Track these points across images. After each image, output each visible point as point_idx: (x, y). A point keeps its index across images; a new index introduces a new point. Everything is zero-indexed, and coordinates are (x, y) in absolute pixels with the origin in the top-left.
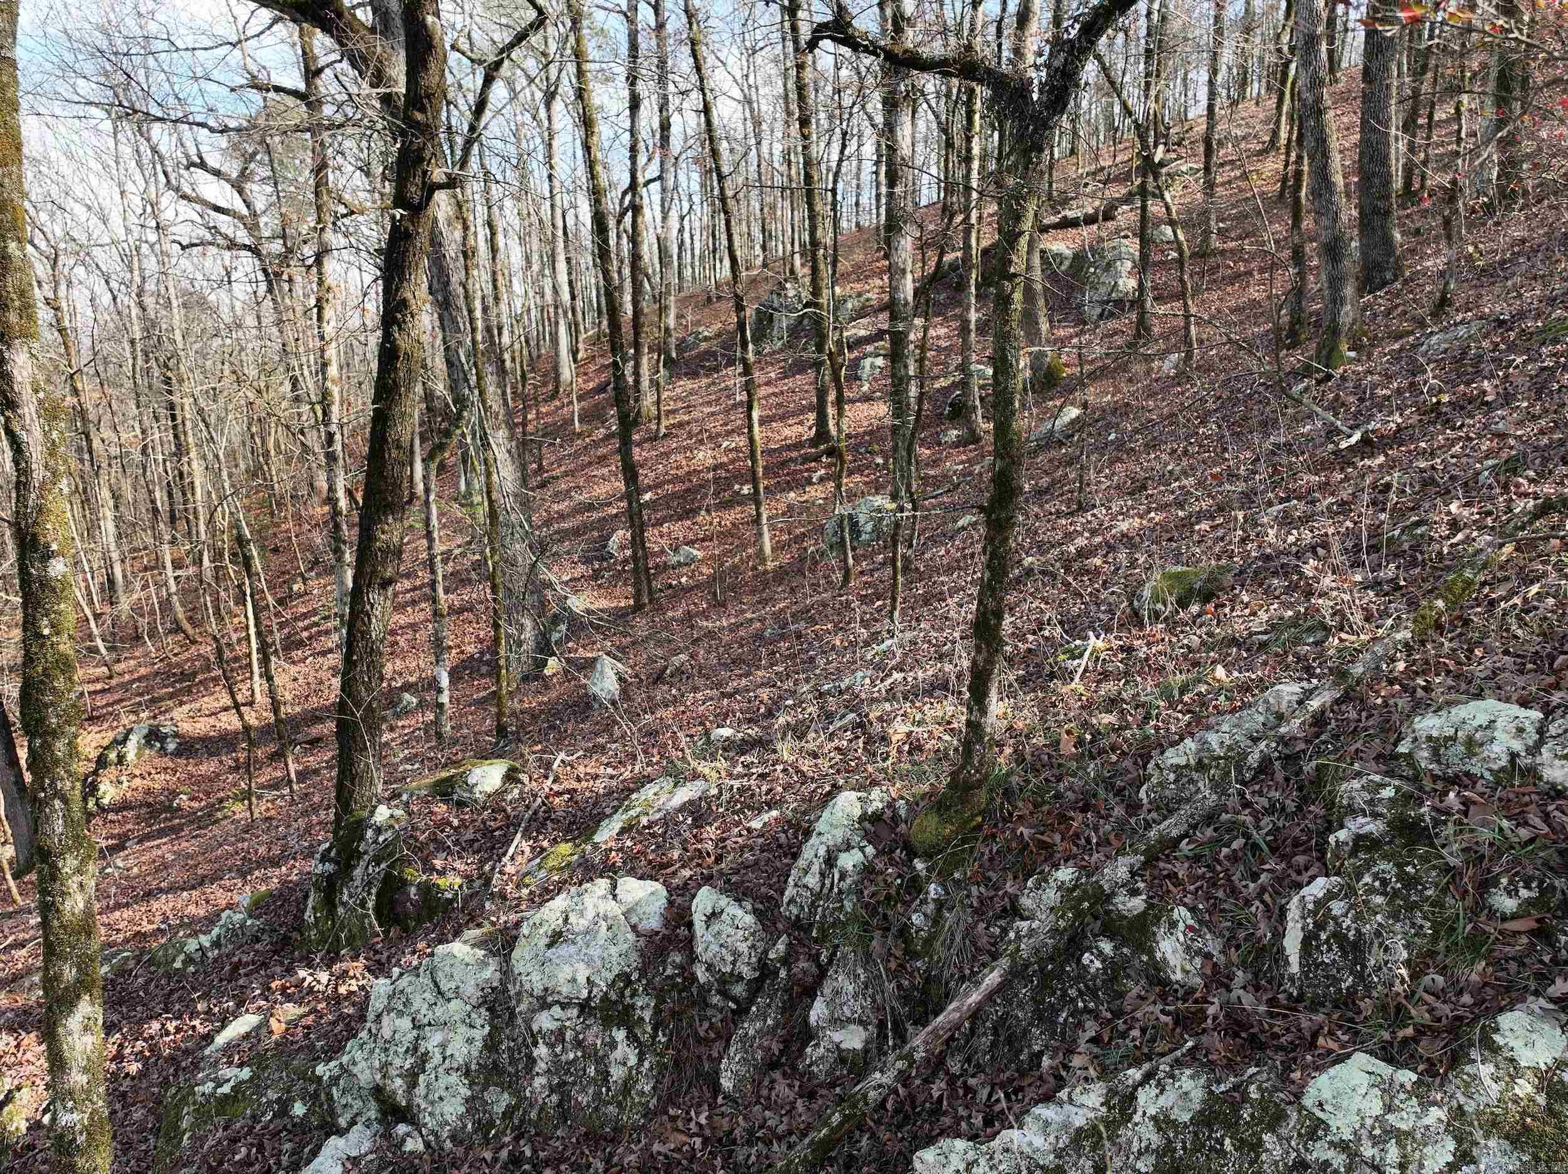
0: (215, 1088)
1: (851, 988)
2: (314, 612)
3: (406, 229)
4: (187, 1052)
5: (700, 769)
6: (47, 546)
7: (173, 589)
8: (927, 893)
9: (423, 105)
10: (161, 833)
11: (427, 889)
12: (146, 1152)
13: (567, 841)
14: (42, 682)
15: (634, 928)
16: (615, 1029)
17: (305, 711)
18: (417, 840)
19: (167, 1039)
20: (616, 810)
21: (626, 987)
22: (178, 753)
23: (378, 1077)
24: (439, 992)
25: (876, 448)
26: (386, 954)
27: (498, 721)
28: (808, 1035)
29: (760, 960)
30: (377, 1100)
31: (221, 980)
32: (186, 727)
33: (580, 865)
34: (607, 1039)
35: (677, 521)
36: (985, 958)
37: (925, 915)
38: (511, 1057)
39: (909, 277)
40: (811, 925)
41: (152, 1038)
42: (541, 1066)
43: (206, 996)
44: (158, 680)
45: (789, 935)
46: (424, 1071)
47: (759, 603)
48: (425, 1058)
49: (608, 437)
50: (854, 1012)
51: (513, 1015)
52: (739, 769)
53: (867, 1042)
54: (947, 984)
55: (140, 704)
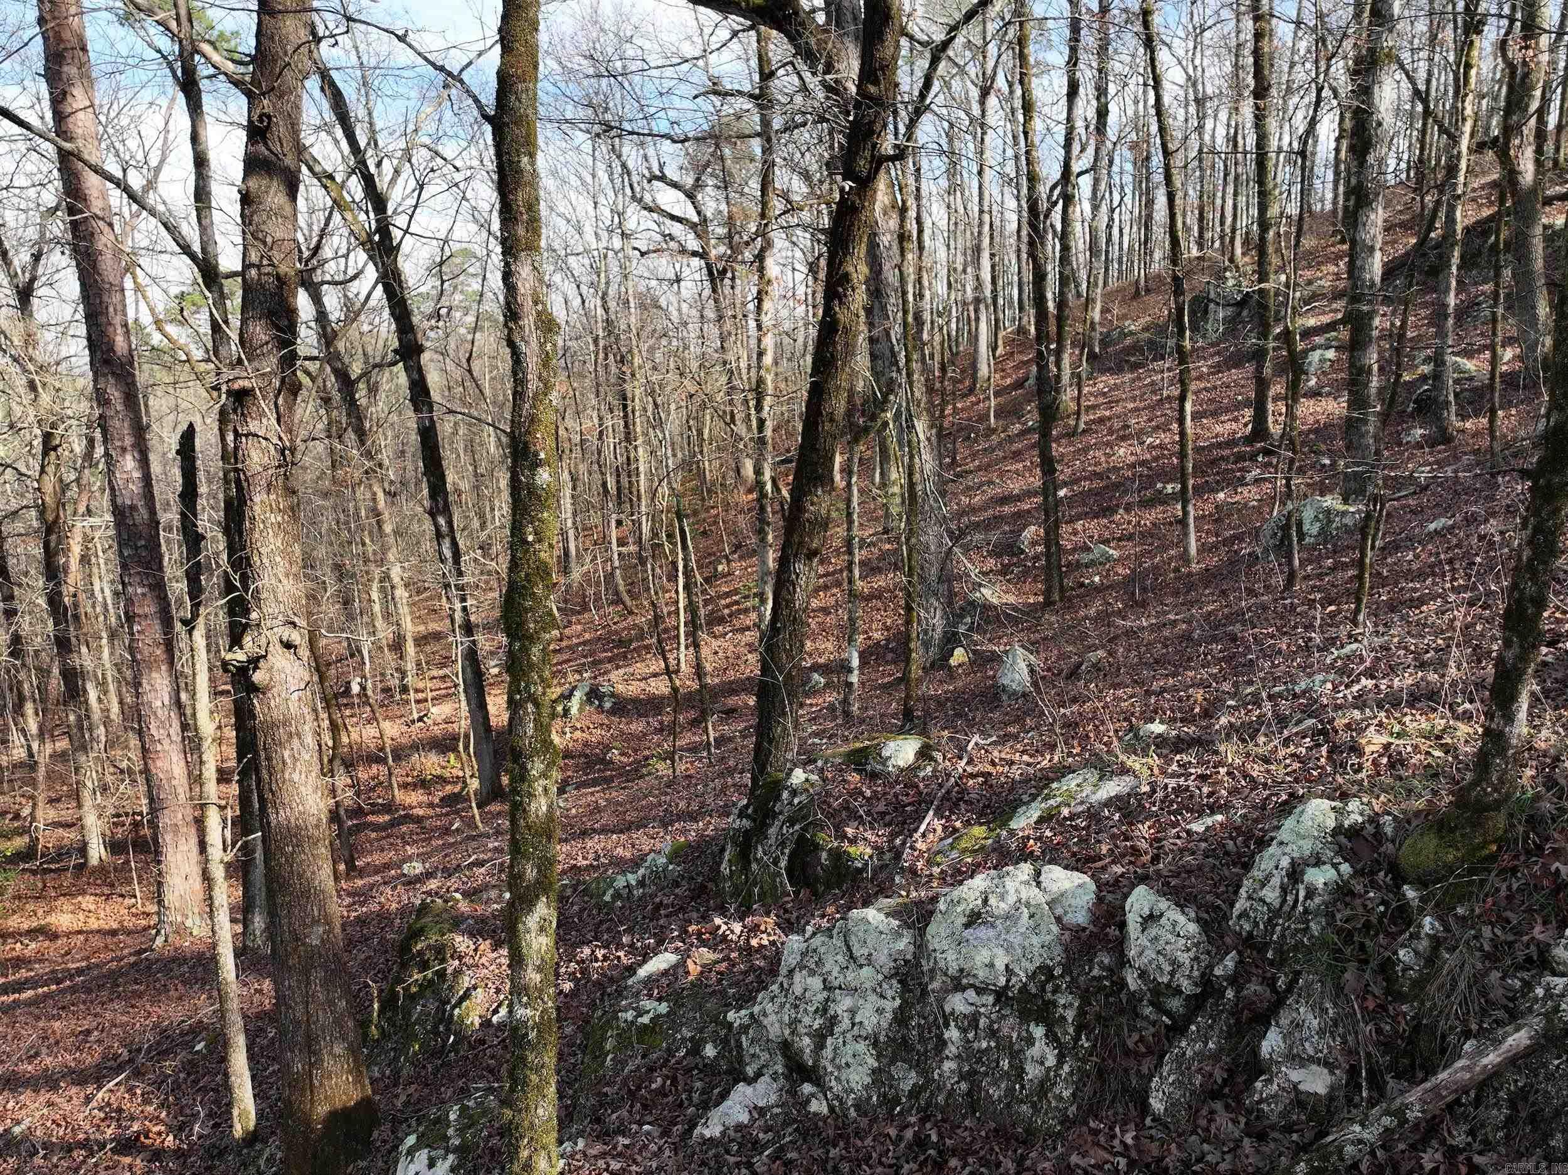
0: (636, 1017)
1: (1315, 1022)
2: (736, 592)
3: (853, 203)
4: (612, 980)
5: (1129, 763)
6: (536, 454)
7: (617, 564)
8: (1420, 926)
9: (877, 77)
10: (594, 783)
11: (837, 856)
12: (575, 1065)
13: (981, 824)
14: (524, 587)
15: (1058, 920)
16: (1032, 1025)
17: (723, 683)
18: (830, 806)
19: (596, 965)
20: (1034, 798)
21: (1047, 981)
22: (613, 712)
23: (787, 1032)
24: (851, 957)
25: (1323, 447)
26: (795, 914)
27: (905, 705)
28: (1257, 1068)
29: (1203, 975)
30: (785, 1055)
31: (644, 918)
32: (620, 688)
33: (994, 850)
34: (1024, 1034)
35: (1092, 519)
36: (1500, 1014)
37: (1416, 953)
38: (921, 1035)
39: (1378, 255)
40: (1266, 946)
41: (583, 961)
42: (952, 1050)
43: (630, 931)
44: (599, 645)
45: (1240, 953)
46: (832, 1035)
47: (1183, 604)
48: (833, 1021)
49: (1023, 433)
50: (1317, 1051)
51: (924, 993)
52: (1174, 767)
53: (1332, 1088)
54: (1444, 1037)
55: (584, 664)
